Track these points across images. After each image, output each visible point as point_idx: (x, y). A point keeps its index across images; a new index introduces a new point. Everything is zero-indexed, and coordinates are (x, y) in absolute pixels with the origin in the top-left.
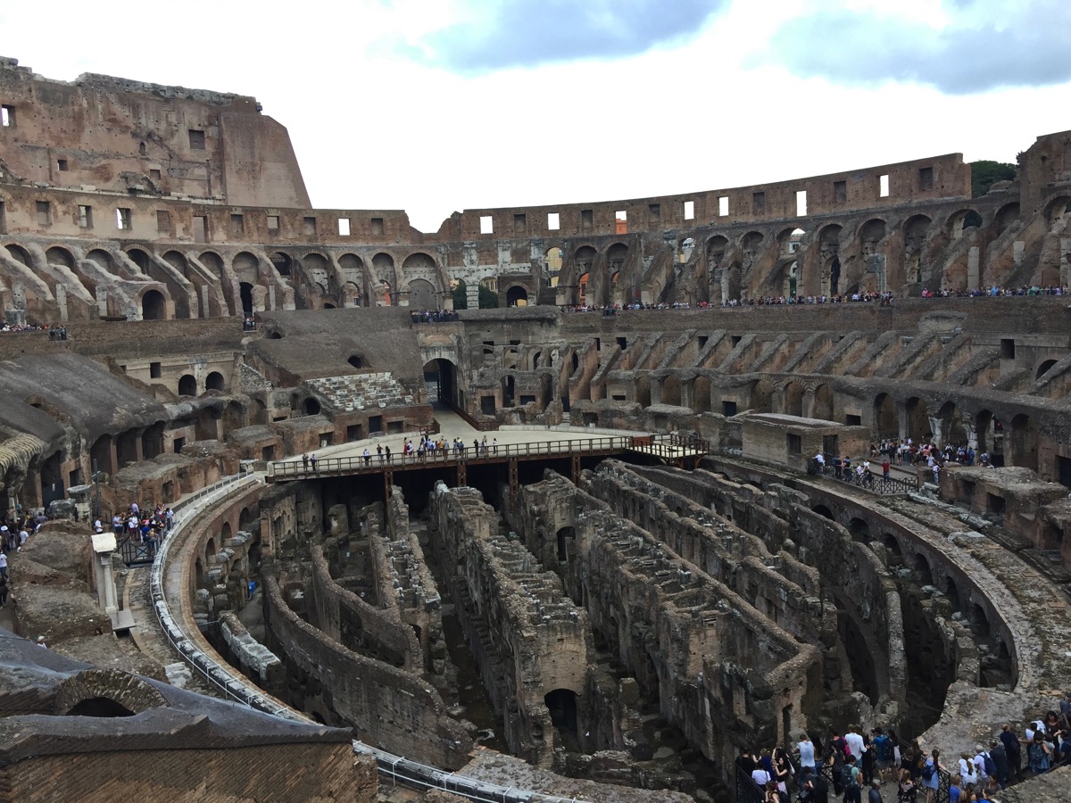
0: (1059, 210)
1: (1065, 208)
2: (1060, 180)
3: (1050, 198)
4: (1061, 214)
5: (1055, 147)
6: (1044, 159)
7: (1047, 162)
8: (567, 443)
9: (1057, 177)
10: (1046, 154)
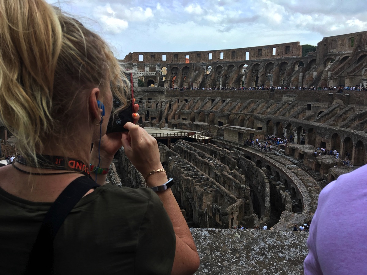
0: (328, 62)
1: (330, 62)
2: (329, 52)
3: (326, 58)
4: (329, 64)
5: (329, 41)
6: (325, 45)
7: (326, 46)
8: (166, 134)
9: (329, 51)
10: (326, 44)
